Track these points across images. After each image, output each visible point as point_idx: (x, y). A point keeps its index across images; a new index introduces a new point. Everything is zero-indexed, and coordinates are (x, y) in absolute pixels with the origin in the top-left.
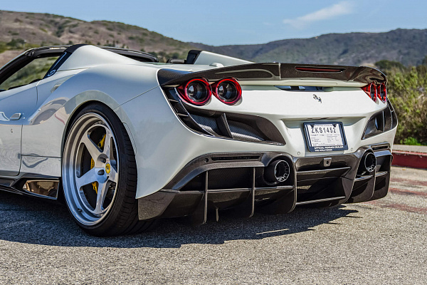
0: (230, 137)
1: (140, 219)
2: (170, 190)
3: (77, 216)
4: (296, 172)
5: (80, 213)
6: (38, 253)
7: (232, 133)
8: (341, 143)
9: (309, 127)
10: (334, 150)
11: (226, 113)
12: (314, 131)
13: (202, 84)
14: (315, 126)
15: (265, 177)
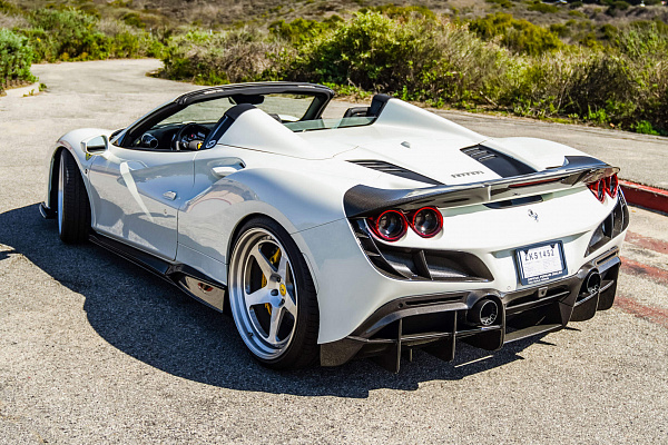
0: (428, 277)
1: (322, 364)
2: (357, 338)
3: (247, 342)
4: (505, 308)
5: (250, 336)
6: (209, 404)
7: (432, 272)
8: (560, 267)
9: (522, 253)
10: (550, 278)
11: (425, 250)
12: (528, 258)
13: (397, 216)
14: (530, 251)
15: (468, 319)
